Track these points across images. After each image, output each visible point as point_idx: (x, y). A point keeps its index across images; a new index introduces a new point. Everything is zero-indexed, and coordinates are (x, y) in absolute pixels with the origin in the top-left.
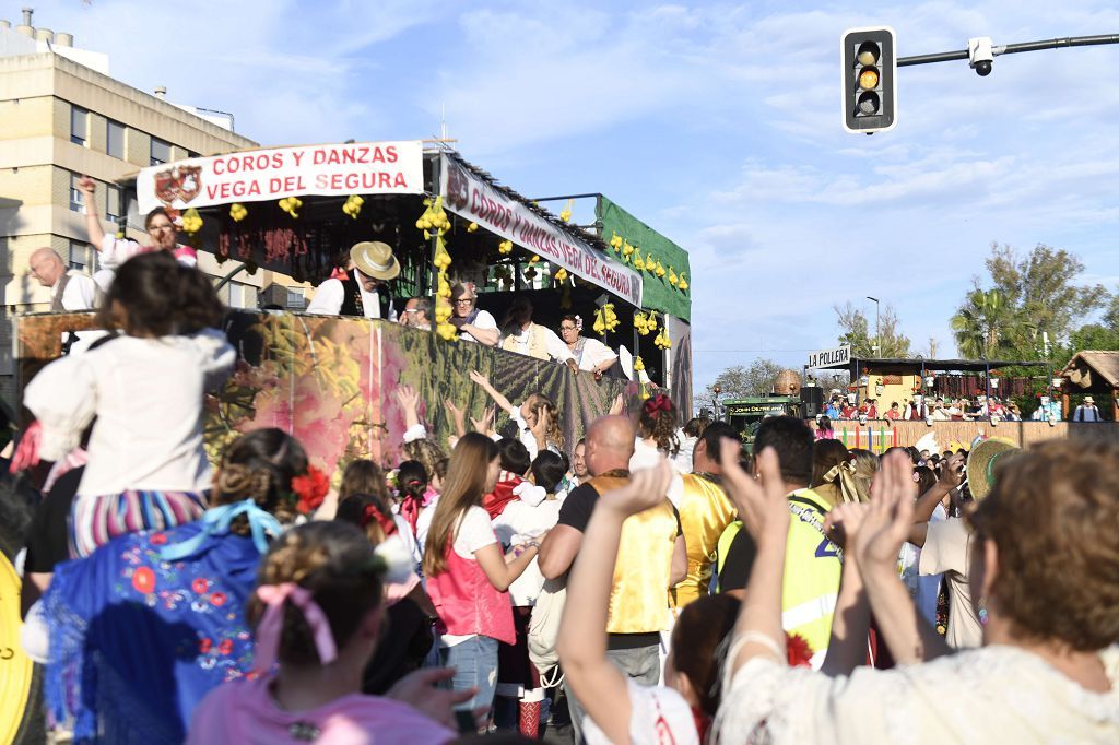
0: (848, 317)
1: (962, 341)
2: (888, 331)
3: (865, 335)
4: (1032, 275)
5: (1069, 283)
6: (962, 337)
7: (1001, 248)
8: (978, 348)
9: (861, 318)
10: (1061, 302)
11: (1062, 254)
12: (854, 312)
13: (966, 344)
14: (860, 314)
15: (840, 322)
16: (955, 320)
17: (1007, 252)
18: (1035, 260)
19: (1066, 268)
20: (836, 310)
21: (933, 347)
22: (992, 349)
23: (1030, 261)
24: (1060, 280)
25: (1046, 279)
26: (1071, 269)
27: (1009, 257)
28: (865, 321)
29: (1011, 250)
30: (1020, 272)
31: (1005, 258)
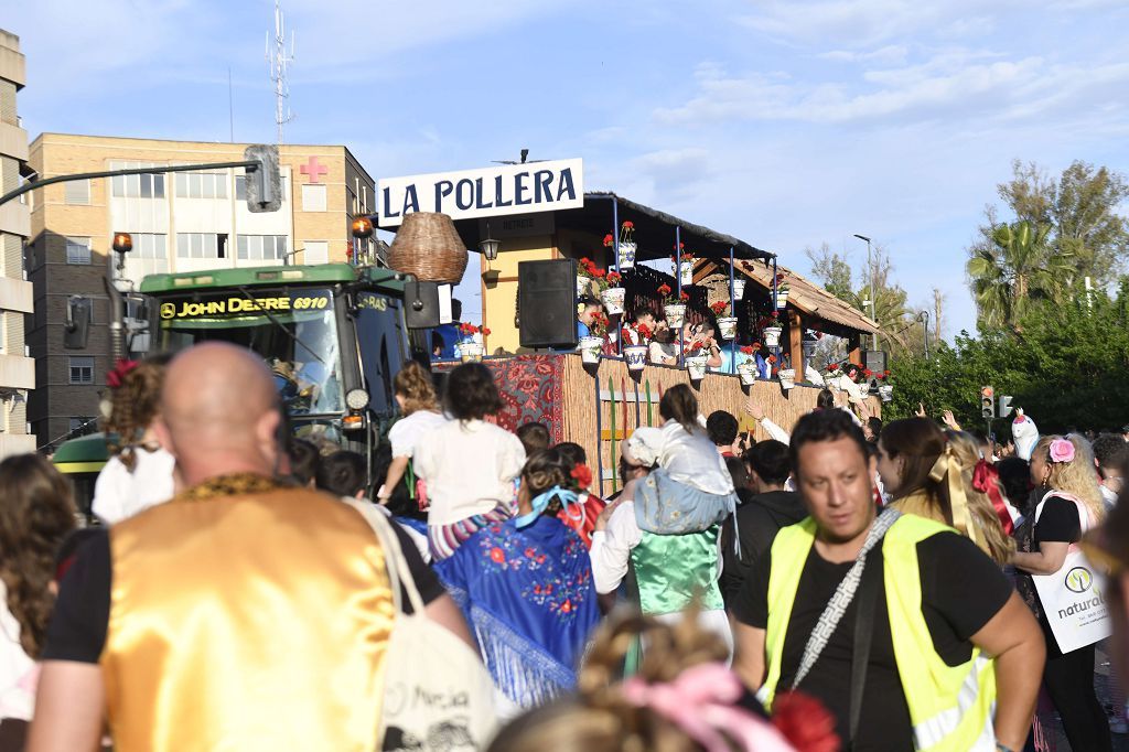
0: (824, 264)
1: (981, 293)
2: (878, 282)
3: (848, 287)
4: (1065, 200)
5: (1114, 211)
6: (981, 286)
7: (1025, 168)
8: (1002, 299)
9: (842, 265)
10: (1102, 237)
11: (1102, 173)
12: (832, 258)
13: (986, 295)
14: (840, 261)
15: (814, 272)
16: (971, 265)
17: (1033, 173)
18: (1065, 181)
19: (1108, 191)
20: (809, 254)
21: (938, 300)
22: (1019, 302)
23: (1058, 182)
24: (1101, 208)
25: (1082, 207)
26: (1114, 193)
27: (1036, 179)
28: (848, 268)
29: (1037, 170)
30: (1047, 198)
31: (1030, 182)
